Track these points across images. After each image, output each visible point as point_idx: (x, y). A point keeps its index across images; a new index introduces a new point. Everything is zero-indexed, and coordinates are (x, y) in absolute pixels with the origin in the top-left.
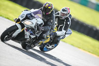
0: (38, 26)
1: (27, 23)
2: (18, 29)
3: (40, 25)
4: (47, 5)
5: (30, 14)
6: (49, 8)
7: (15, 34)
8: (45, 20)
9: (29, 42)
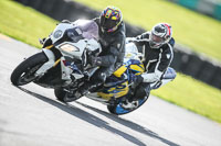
0: (90, 55)
1: (67, 48)
2: (47, 60)
3: (94, 53)
5: (73, 30)
6: (114, 18)
7: (41, 71)
9: (70, 87)
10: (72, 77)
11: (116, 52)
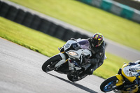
1: (72, 53)
2: (61, 59)
3: (87, 57)
4: (97, 36)
5: (76, 44)
6: (99, 39)
7: (58, 65)
8: (94, 53)
10: (75, 69)
11: (99, 57)
